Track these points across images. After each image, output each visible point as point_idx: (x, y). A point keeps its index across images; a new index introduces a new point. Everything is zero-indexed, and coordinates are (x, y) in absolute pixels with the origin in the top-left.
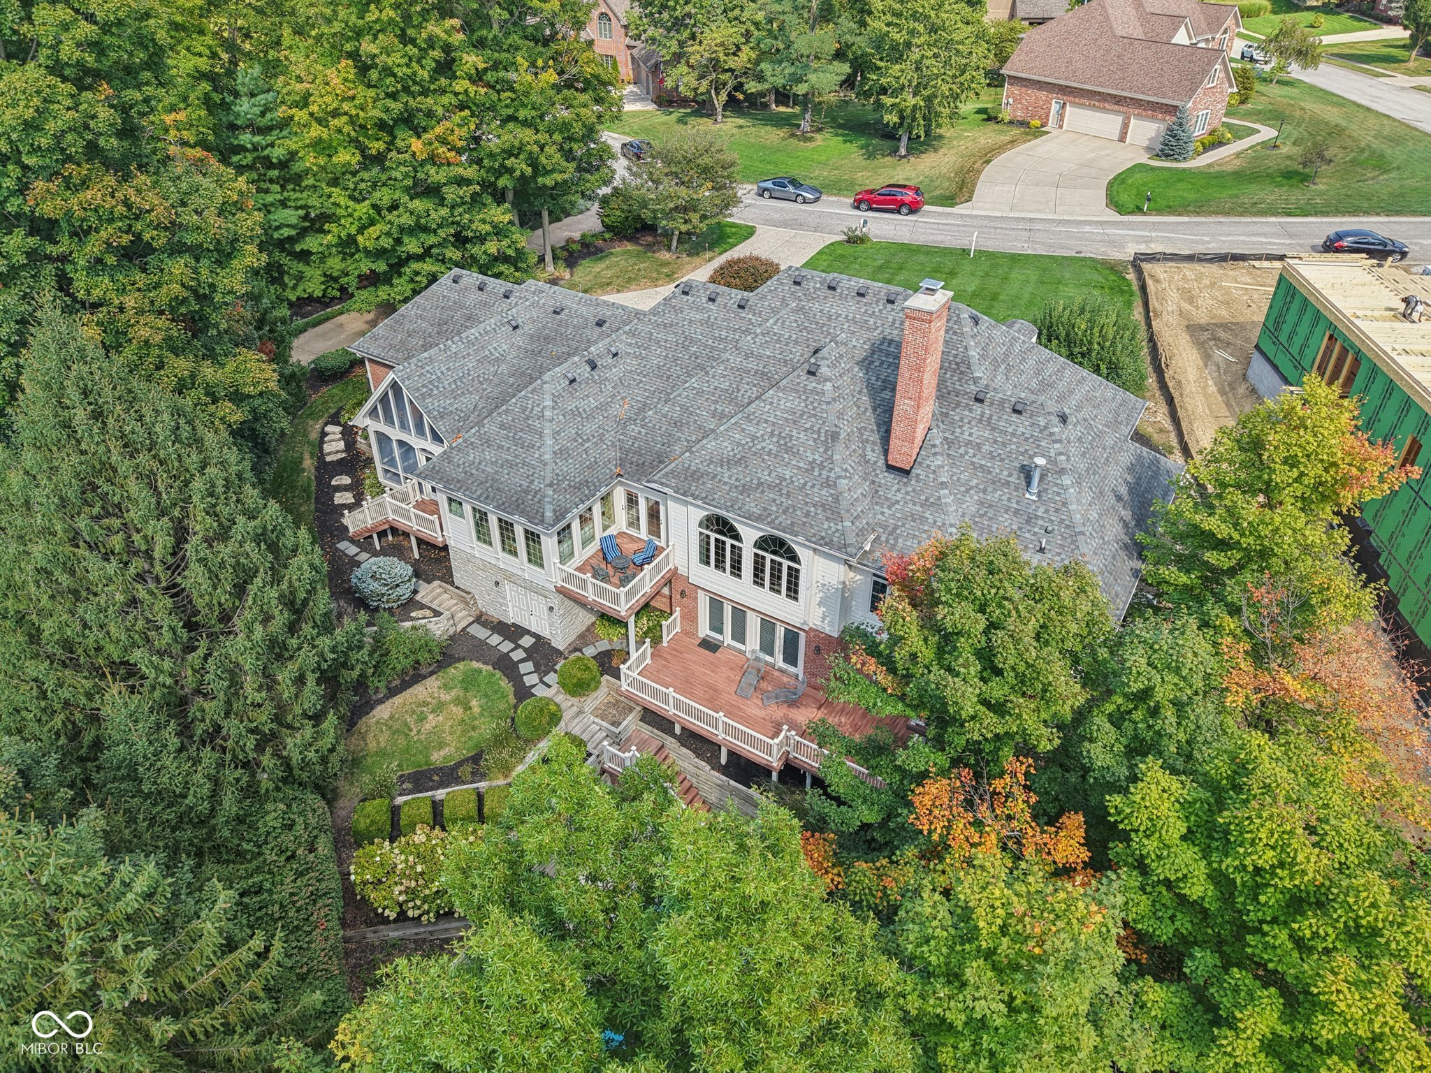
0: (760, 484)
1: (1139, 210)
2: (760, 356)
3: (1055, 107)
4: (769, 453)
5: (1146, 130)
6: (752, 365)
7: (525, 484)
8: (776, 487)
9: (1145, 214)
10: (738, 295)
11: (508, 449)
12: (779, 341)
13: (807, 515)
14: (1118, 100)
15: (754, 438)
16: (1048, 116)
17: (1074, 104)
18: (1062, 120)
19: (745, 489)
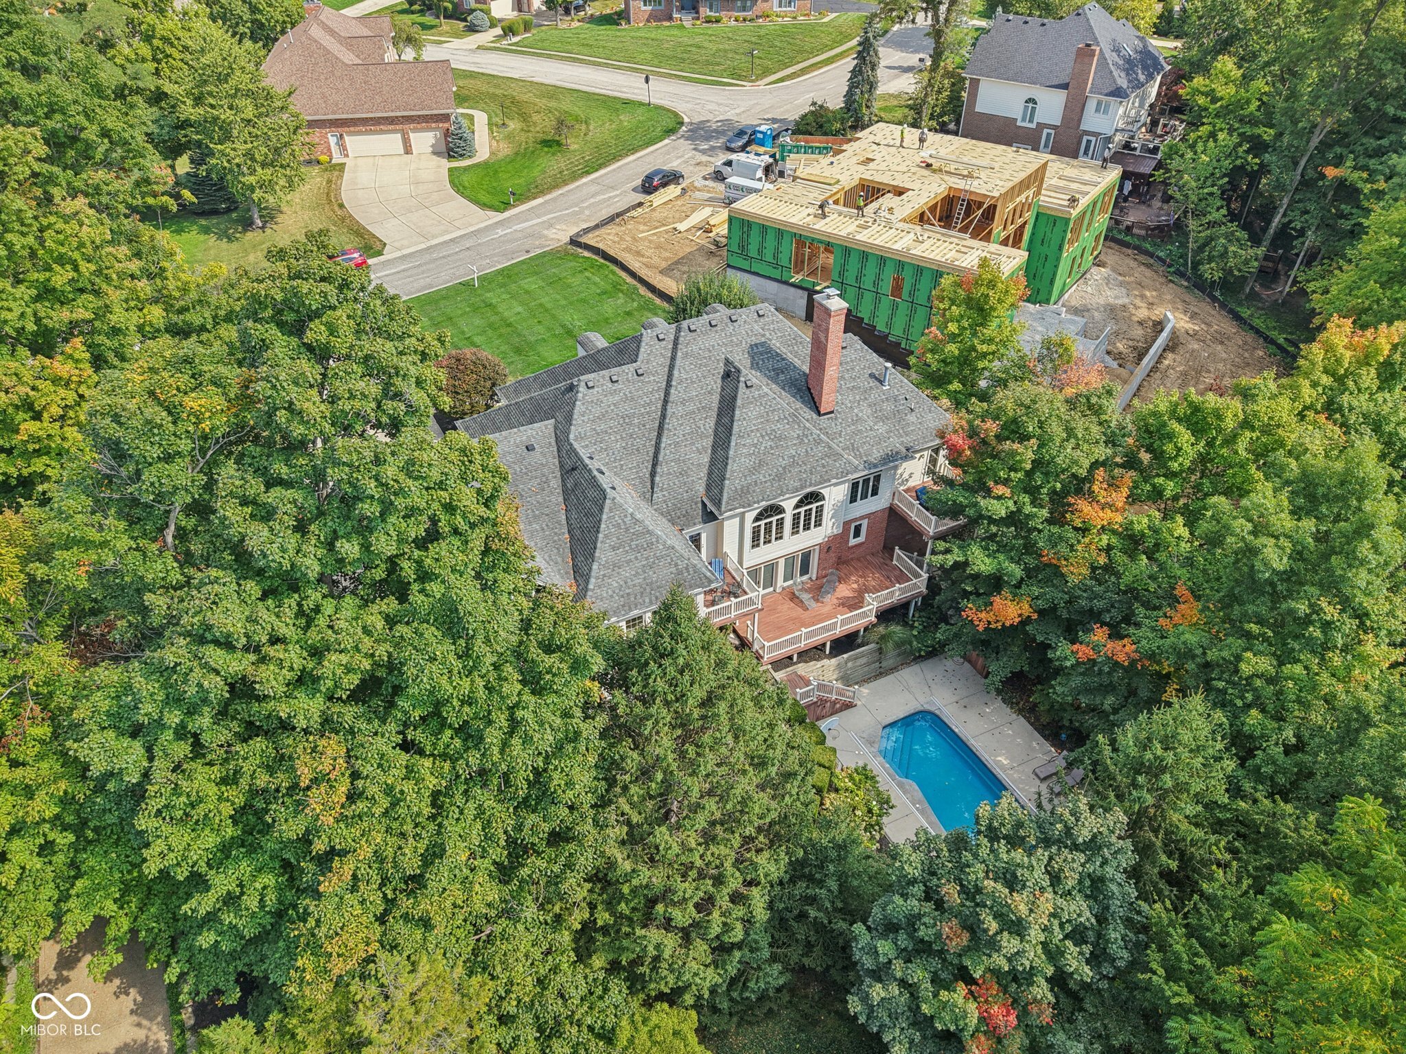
0: (784, 468)
1: (507, 206)
2: (691, 399)
3: (333, 141)
4: (772, 448)
5: (424, 140)
6: (691, 407)
7: (674, 570)
8: (794, 464)
9: (514, 206)
10: (629, 368)
11: (636, 558)
12: (693, 382)
13: (824, 466)
14: (391, 121)
15: (755, 445)
16: (329, 150)
17: (350, 134)
18: (345, 149)
19: (779, 477)
